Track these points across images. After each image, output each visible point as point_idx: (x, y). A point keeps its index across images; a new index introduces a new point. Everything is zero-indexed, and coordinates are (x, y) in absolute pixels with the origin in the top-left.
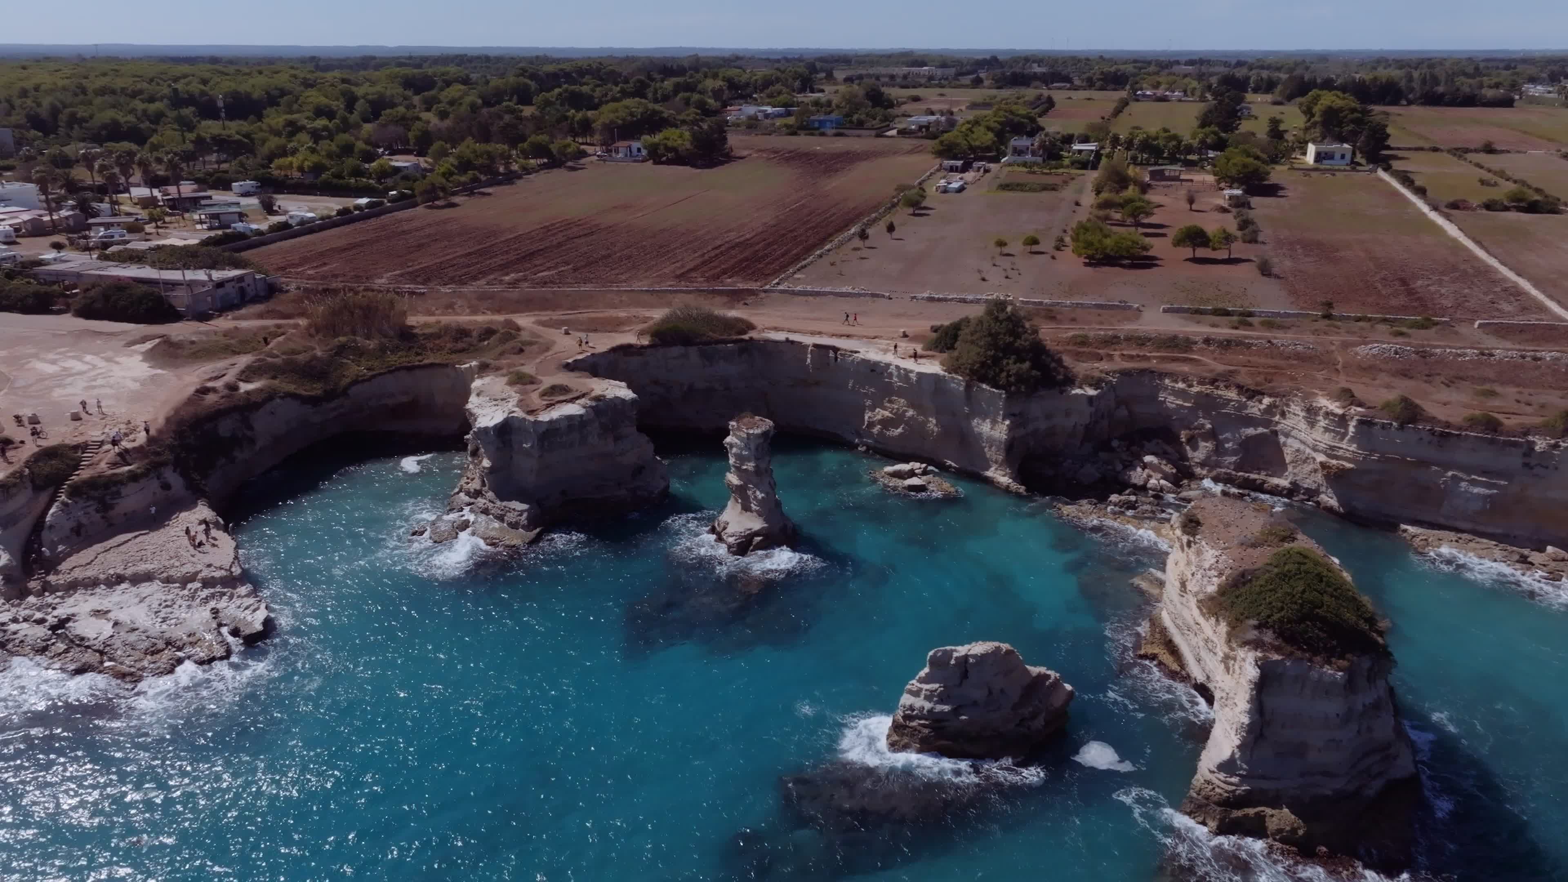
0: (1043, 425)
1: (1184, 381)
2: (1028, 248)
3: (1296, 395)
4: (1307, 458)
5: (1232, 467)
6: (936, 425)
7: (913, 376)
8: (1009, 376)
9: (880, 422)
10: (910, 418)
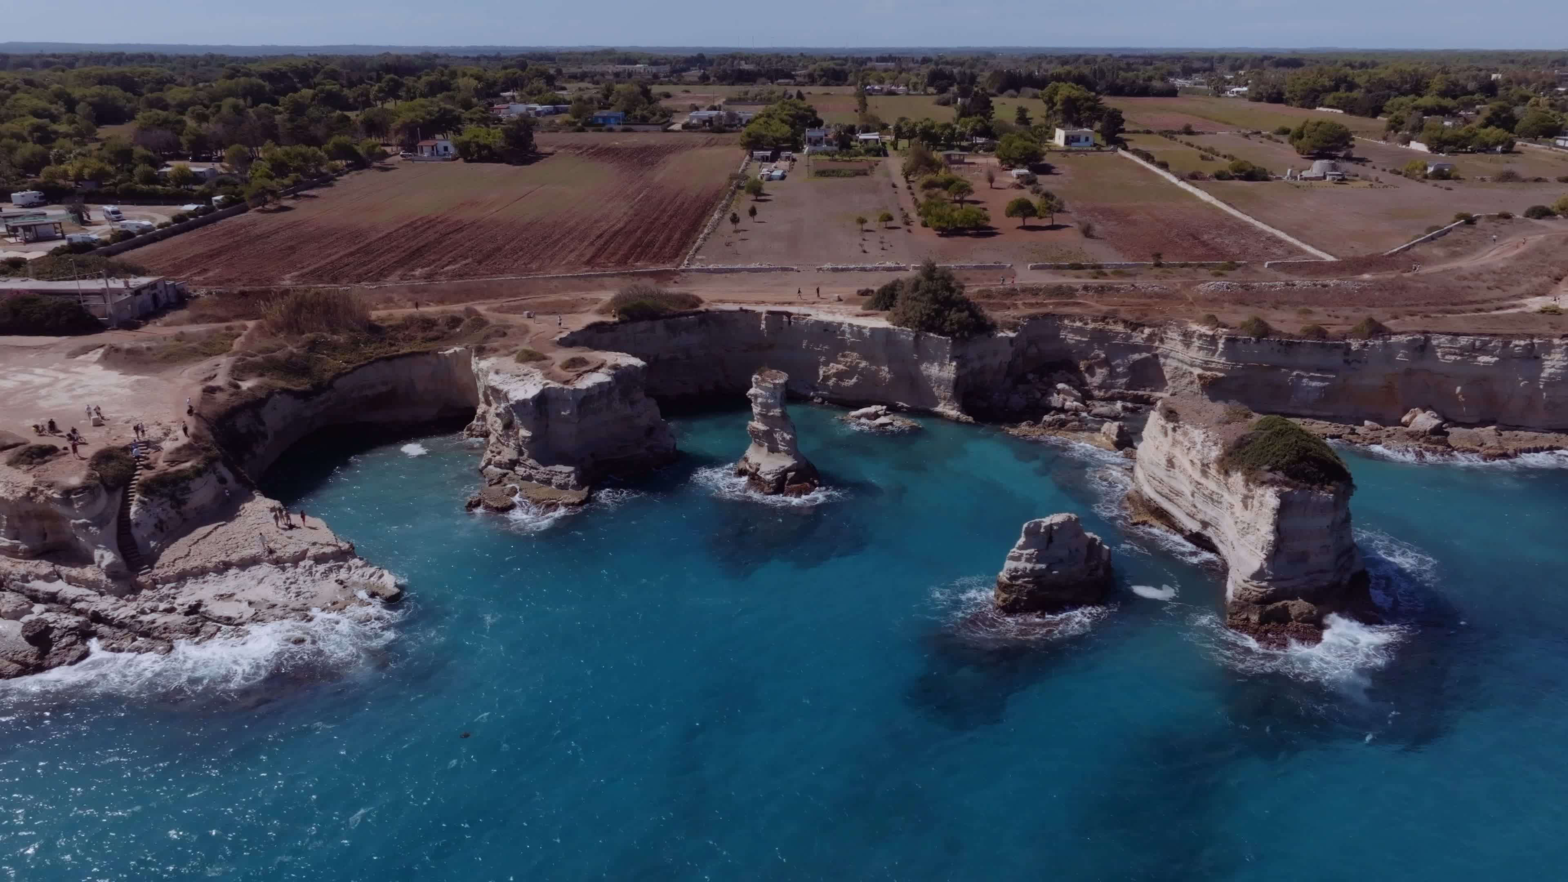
0: (977, 365)
1: (1081, 320)
2: (883, 224)
3: (1171, 324)
4: (1184, 373)
5: (1124, 387)
6: (889, 372)
7: (867, 332)
8: (952, 324)
9: (835, 375)
10: (863, 368)
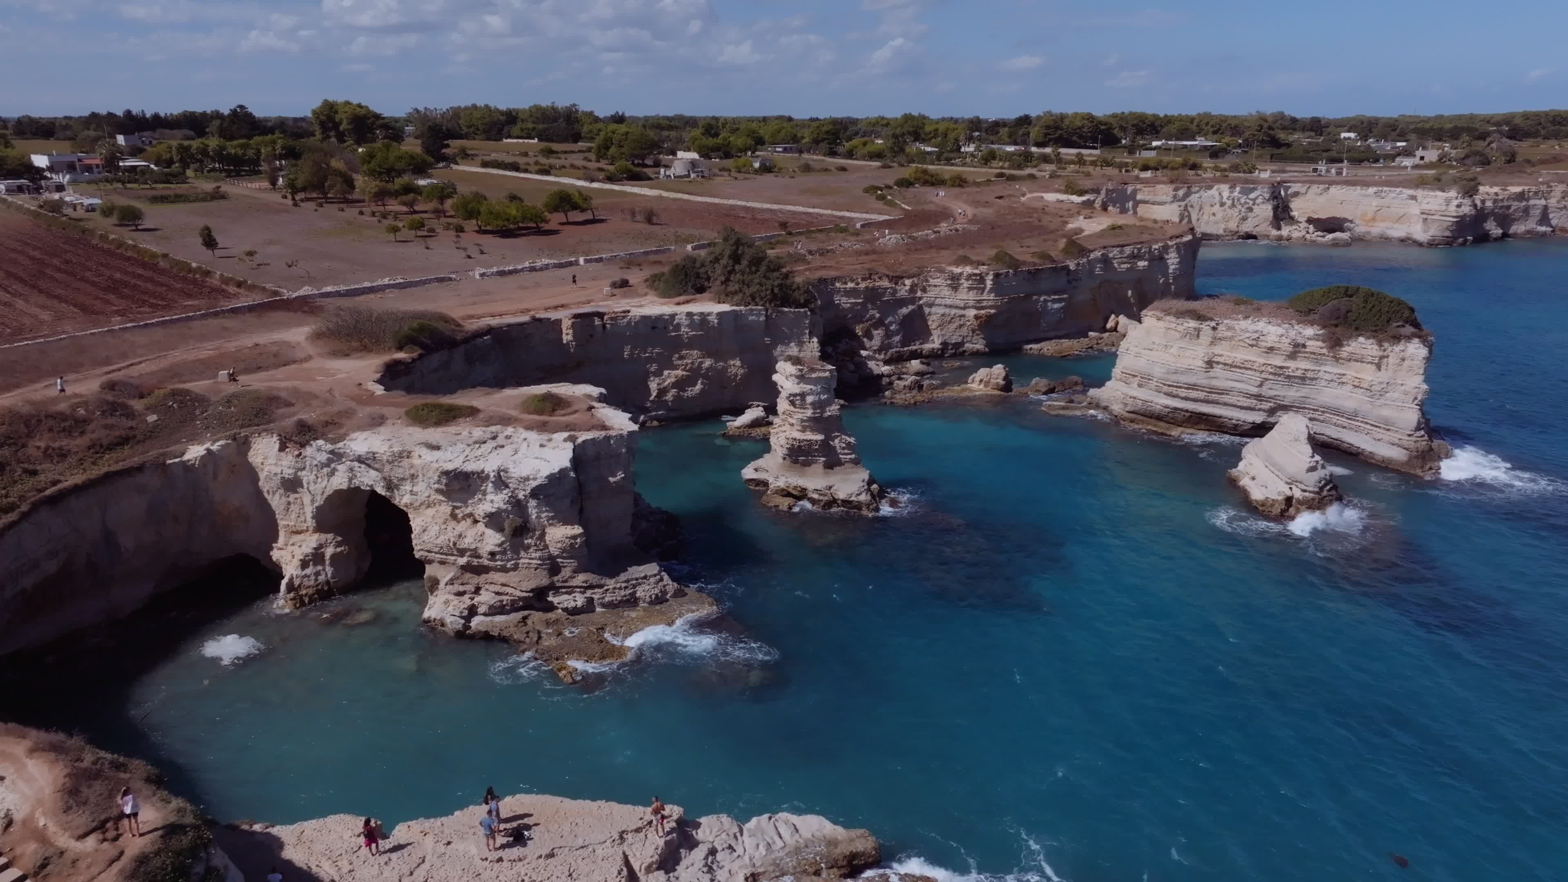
1: (852, 281)
2: (412, 233)
3: (930, 271)
4: (952, 318)
5: (899, 345)
6: (742, 367)
9: (675, 385)
10: (708, 369)
